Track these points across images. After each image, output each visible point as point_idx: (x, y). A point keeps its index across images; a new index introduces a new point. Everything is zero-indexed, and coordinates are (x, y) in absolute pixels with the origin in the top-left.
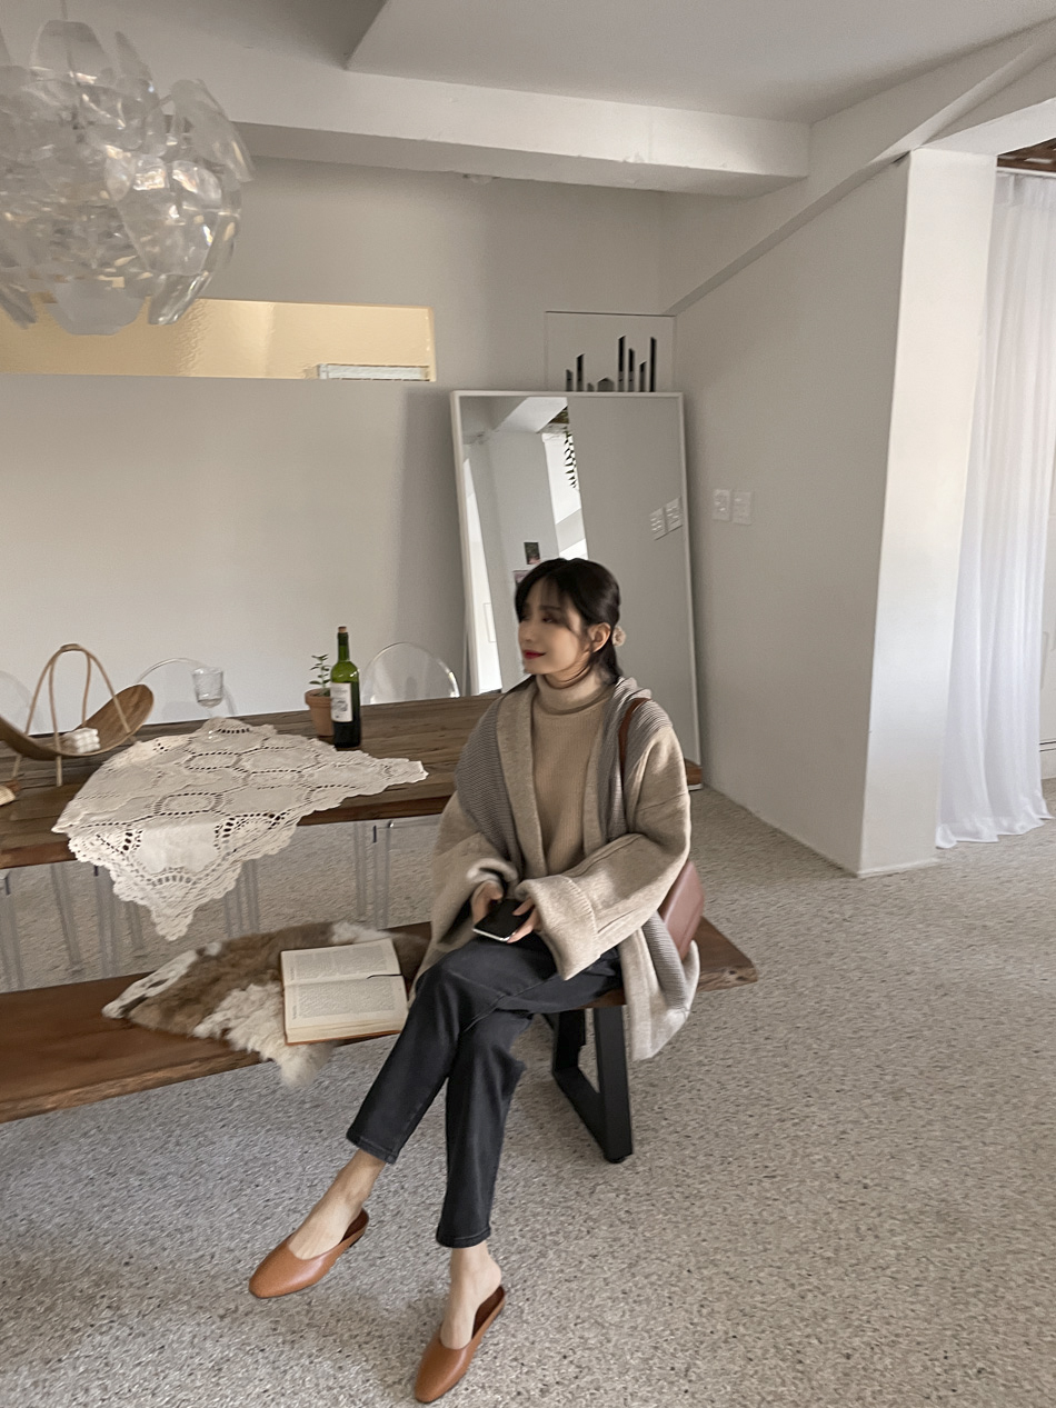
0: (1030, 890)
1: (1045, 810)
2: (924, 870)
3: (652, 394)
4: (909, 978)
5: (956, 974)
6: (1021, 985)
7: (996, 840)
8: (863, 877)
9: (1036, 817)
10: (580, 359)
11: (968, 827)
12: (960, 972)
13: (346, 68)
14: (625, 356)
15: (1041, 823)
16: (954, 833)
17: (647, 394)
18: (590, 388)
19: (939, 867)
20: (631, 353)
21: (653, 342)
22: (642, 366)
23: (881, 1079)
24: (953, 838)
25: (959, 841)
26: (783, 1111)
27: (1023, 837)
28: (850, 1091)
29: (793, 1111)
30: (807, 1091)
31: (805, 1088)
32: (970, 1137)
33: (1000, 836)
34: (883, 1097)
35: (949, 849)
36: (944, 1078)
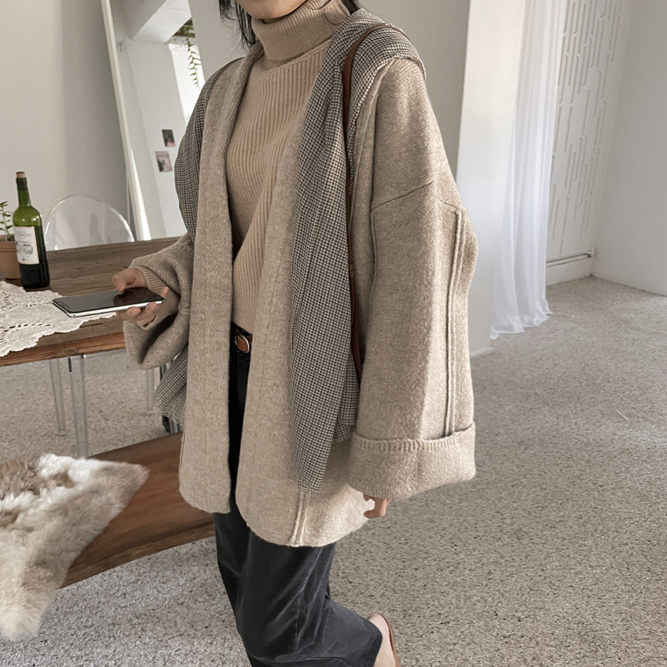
0: (556, 365)
1: (547, 309)
4: (499, 438)
5: (528, 432)
6: (574, 436)
7: (523, 331)
9: (544, 313)
11: (505, 323)
12: (531, 430)
15: (548, 318)
16: (496, 329)
19: (493, 353)
23: (503, 522)
24: (497, 332)
25: (500, 334)
26: (439, 561)
27: (539, 328)
28: (484, 536)
29: (447, 560)
30: (452, 541)
31: (451, 539)
32: (580, 564)
33: (525, 328)
34: (509, 538)
35: (496, 340)
36: (546, 516)
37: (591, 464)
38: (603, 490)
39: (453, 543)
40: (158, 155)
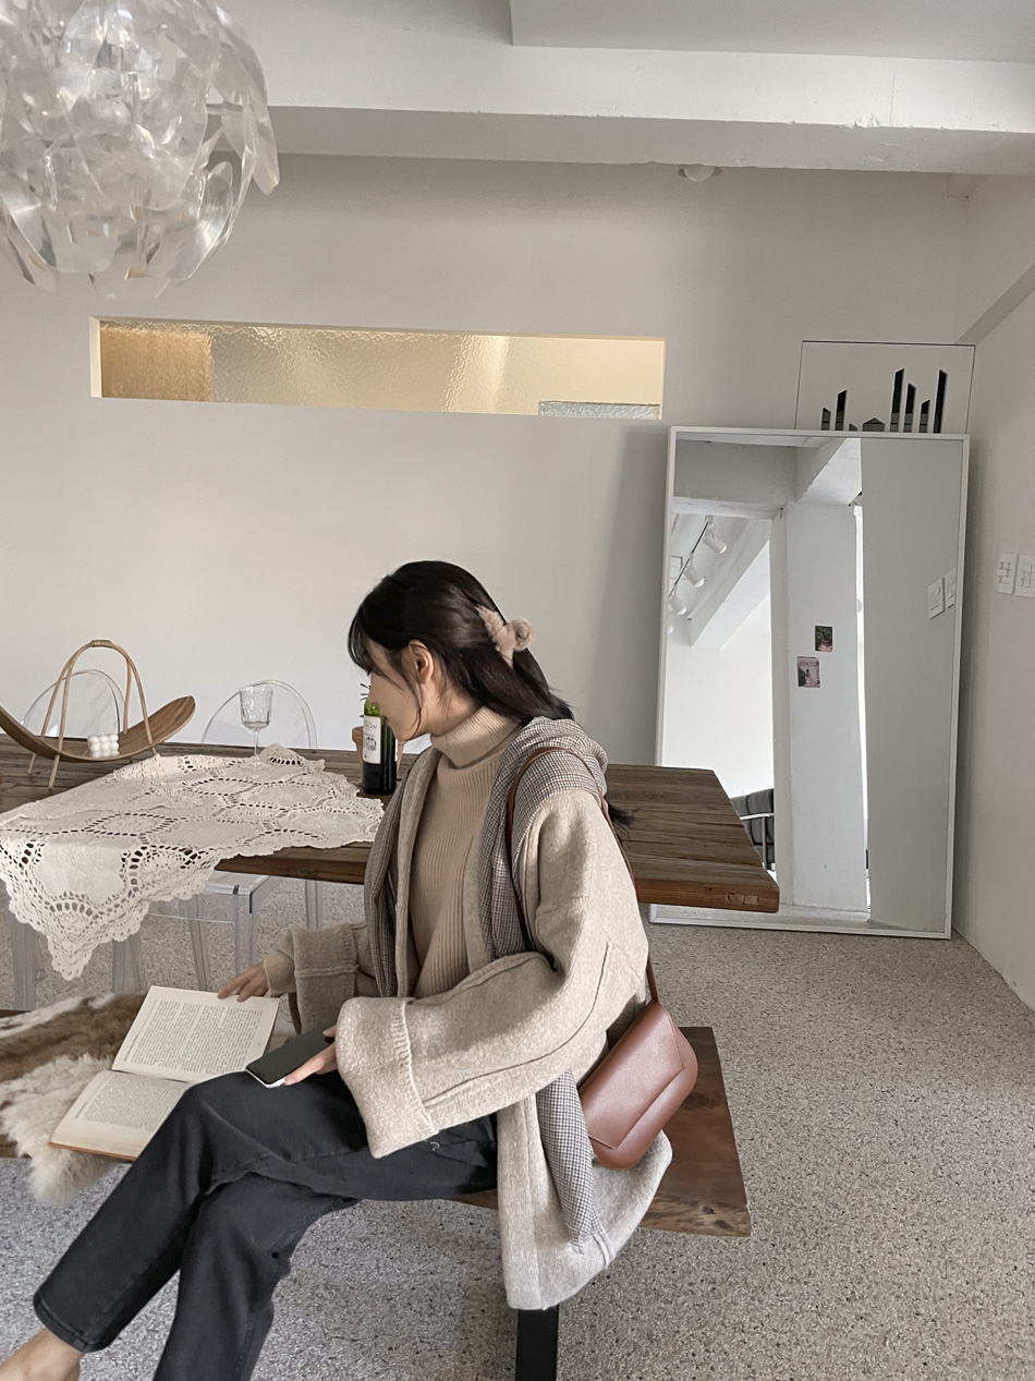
3: (937, 436)
10: (842, 397)
13: (512, 44)
14: (902, 394)
17: (930, 435)
18: (852, 428)
20: (912, 390)
21: (943, 377)
22: (925, 407)
40: (802, 661)
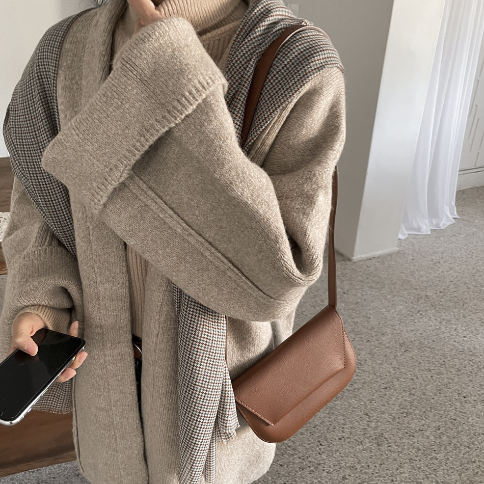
0: (451, 269)
1: (456, 213)
2: (390, 255)
4: (384, 338)
5: (411, 334)
6: (452, 342)
7: (430, 233)
8: (354, 261)
9: (451, 217)
11: (415, 225)
12: (414, 332)
15: (454, 221)
16: (406, 229)
19: (399, 252)
23: (368, 425)
24: (406, 232)
25: (409, 234)
26: (303, 459)
27: (444, 231)
28: (348, 438)
29: (310, 459)
30: (320, 440)
31: (319, 437)
32: (428, 478)
33: (431, 230)
34: (370, 442)
35: (404, 240)
36: (408, 423)
37: (460, 373)
38: (465, 402)
39: (319, 442)
